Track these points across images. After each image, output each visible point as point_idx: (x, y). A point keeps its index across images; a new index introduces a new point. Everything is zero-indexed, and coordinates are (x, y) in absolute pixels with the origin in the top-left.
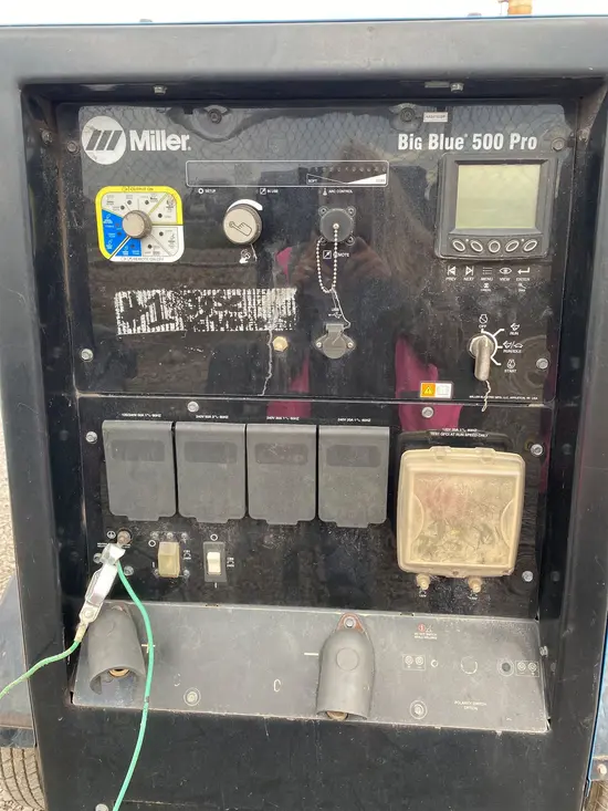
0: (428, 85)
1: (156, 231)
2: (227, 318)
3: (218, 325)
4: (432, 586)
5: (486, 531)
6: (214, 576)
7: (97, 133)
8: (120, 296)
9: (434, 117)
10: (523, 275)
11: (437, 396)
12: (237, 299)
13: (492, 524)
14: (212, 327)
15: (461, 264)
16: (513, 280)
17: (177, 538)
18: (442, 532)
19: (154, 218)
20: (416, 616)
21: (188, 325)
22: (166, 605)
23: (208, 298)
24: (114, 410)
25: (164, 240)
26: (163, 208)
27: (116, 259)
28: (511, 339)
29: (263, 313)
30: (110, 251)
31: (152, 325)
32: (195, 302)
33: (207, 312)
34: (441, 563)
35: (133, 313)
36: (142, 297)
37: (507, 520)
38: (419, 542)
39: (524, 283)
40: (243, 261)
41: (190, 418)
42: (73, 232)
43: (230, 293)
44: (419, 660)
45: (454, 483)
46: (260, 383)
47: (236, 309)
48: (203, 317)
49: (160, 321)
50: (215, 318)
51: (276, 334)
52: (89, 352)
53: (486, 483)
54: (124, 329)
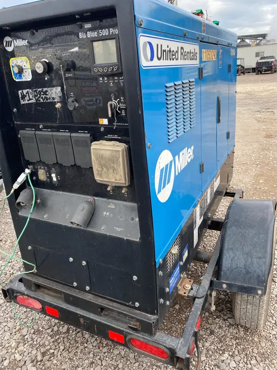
0: (85, 15)
1: (24, 71)
2: (45, 97)
3: (43, 100)
4: (113, 190)
5: (114, 169)
6: (55, 181)
7: (7, 42)
8: (20, 92)
9: (88, 26)
10: (121, 79)
11: (104, 123)
12: (46, 91)
13: (115, 166)
14: (42, 100)
15: (103, 76)
16: (119, 81)
17: (44, 169)
18: (102, 169)
19: (24, 67)
20: (110, 200)
21: (36, 100)
22: (45, 190)
23: (40, 91)
24: (23, 127)
25: (27, 74)
26: (25, 64)
27: (17, 80)
28: (122, 103)
29: (54, 96)
30: (15, 78)
31: (28, 101)
32: (37, 93)
33: (40, 96)
34: (105, 180)
35: (23, 97)
36: (25, 91)
37: (119, 166)
38: (97, 172)
39: (122, 82)
40: (46, 79)
41: (41, 130)
42: (6, 73)
43: (45, 89)
44: (108, 214)
45: (103, 152)
46: (56, 119)
47: (46, 95)
48: (39, 97)
49: (30, 99)
50: (42, 98)
51: (58, 102)
52: (15, 109)
53: (112, 152)
54: (22, 102)
